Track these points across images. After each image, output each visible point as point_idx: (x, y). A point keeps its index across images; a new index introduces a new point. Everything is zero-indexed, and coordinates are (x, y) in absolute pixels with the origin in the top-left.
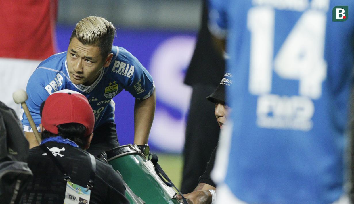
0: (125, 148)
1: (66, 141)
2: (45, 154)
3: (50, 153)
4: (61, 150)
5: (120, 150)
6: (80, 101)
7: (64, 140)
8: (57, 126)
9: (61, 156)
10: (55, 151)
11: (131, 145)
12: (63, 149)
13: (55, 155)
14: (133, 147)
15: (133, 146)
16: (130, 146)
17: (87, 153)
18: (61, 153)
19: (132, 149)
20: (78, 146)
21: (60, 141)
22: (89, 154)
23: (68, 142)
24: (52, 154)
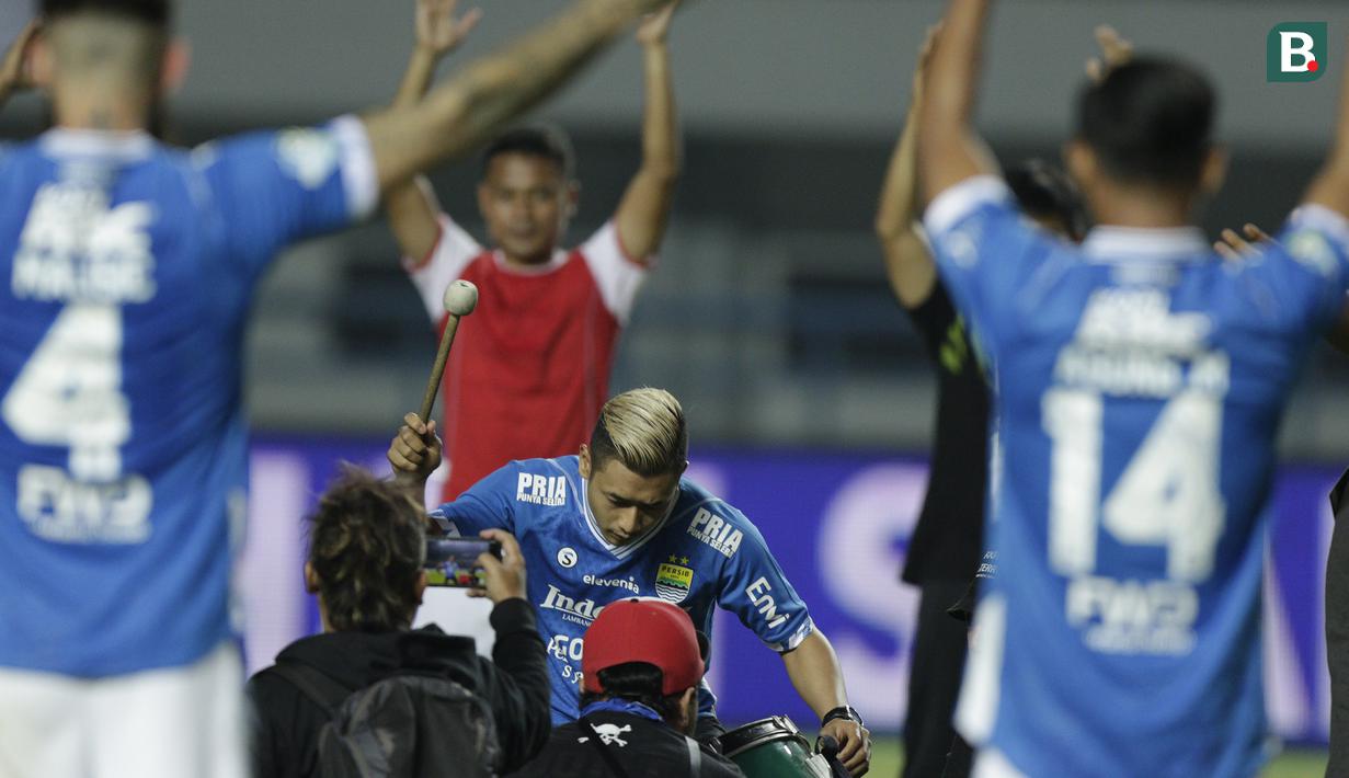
0: (763, 726)
1: (632, 707)
2: (583, 740)
3: (596, 737)
4: (623, 729)
5: (754, 732)
6: (654, 613)
7: (628, 705)
8: (599, 673)
9: (622, 743)
10: (608, 731)
11: (777, 719)
12: (627, 728)
13: (607, 741)
14: (781, 724)
15: (782, 720)
16: (774, 722)
17: (679, 736)
18: (622, 736)
19: (779, 727)
20: (660, 718)
21: (619, 708)
22: (687, 738)
23: (638, 709)
24: (600, 739)
